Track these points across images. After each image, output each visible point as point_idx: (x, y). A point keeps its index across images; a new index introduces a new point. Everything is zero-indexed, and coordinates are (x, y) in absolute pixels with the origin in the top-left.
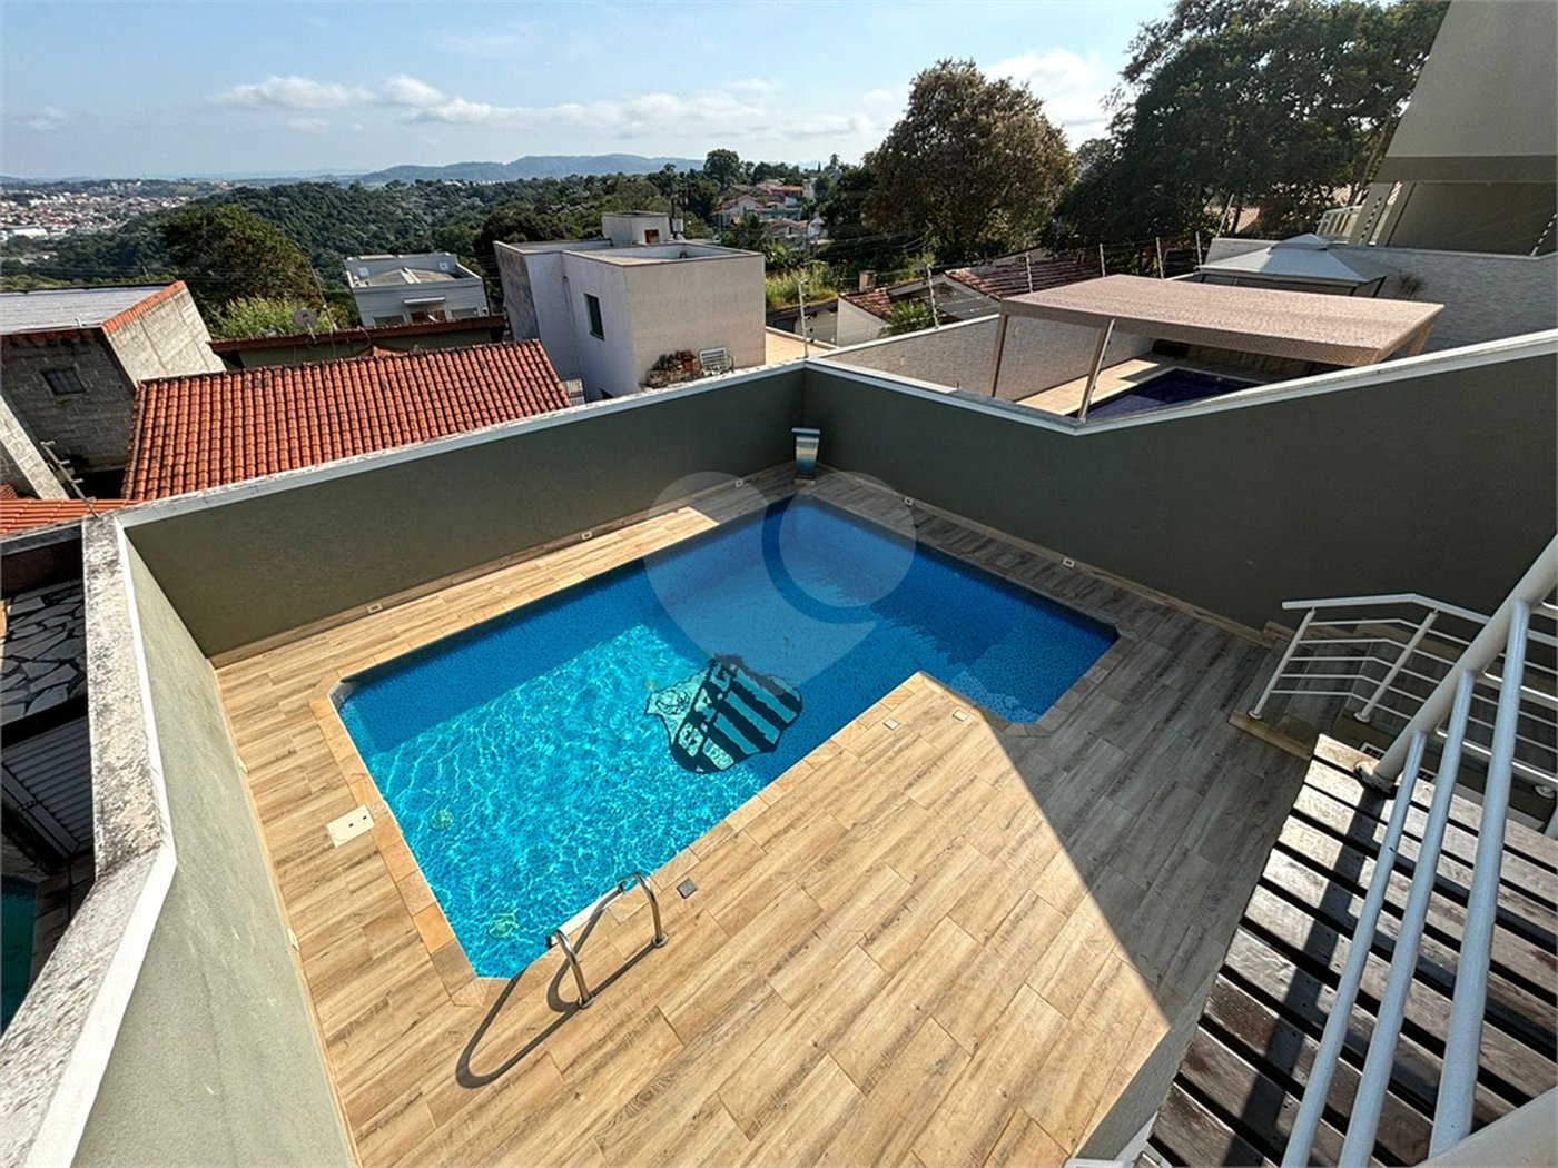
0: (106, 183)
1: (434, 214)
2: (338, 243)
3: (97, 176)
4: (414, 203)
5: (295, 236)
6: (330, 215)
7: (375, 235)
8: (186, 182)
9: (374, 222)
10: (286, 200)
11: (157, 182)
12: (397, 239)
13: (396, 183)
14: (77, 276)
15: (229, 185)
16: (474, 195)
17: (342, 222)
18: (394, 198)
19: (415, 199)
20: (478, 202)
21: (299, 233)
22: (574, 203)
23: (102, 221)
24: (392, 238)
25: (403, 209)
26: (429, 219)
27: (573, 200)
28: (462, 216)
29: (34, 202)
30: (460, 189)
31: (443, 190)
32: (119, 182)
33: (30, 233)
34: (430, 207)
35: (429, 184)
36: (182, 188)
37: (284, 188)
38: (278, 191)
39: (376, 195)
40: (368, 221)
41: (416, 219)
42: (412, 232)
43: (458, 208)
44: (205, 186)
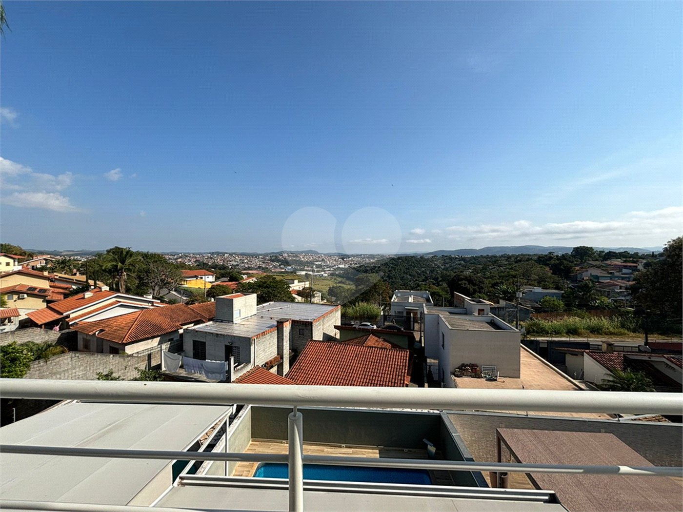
0: (361, 255)
1: (445, 266)
2: (410, 273)
3: (360, 253)
4: (439, 263)
5: (399, 271)
6: (411, 265)
7: (423, 272)
8: (379, 255)
9: (424, 268)
10: (401, 261)
11: (371, 255)
12: (430, 273)
13: (435, 256)
14: (345, 277)
15: (389, 256)
16: (462, 260)
17: (414, 267)
18: (433, 260)
19: (440, 261)
20: (462, 262)
21: (400, 270)
22: (500, 266)
23: (356, 264)
24: (428, 272)
25: (435, 264)
26: (443, 267)
27: (500, 265)
28: (455, 267)
29: (345, 259)
30: (457, 258)
31: (450, 258)
32: (364, 255)
33: (341, 266)
34: (445, 263)
35: (446, 256)
36: (377, 257)
37: (401, 257)
38: (399, 258)
39: (428, 259)
40: (422, 267)
41: (439, 267)
42: (435, 271)
43: (454, 264)
44: (382, 256)
